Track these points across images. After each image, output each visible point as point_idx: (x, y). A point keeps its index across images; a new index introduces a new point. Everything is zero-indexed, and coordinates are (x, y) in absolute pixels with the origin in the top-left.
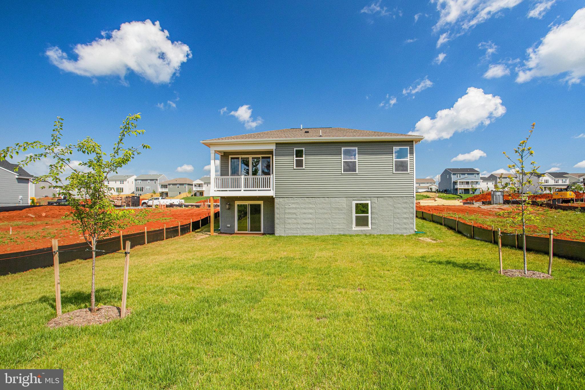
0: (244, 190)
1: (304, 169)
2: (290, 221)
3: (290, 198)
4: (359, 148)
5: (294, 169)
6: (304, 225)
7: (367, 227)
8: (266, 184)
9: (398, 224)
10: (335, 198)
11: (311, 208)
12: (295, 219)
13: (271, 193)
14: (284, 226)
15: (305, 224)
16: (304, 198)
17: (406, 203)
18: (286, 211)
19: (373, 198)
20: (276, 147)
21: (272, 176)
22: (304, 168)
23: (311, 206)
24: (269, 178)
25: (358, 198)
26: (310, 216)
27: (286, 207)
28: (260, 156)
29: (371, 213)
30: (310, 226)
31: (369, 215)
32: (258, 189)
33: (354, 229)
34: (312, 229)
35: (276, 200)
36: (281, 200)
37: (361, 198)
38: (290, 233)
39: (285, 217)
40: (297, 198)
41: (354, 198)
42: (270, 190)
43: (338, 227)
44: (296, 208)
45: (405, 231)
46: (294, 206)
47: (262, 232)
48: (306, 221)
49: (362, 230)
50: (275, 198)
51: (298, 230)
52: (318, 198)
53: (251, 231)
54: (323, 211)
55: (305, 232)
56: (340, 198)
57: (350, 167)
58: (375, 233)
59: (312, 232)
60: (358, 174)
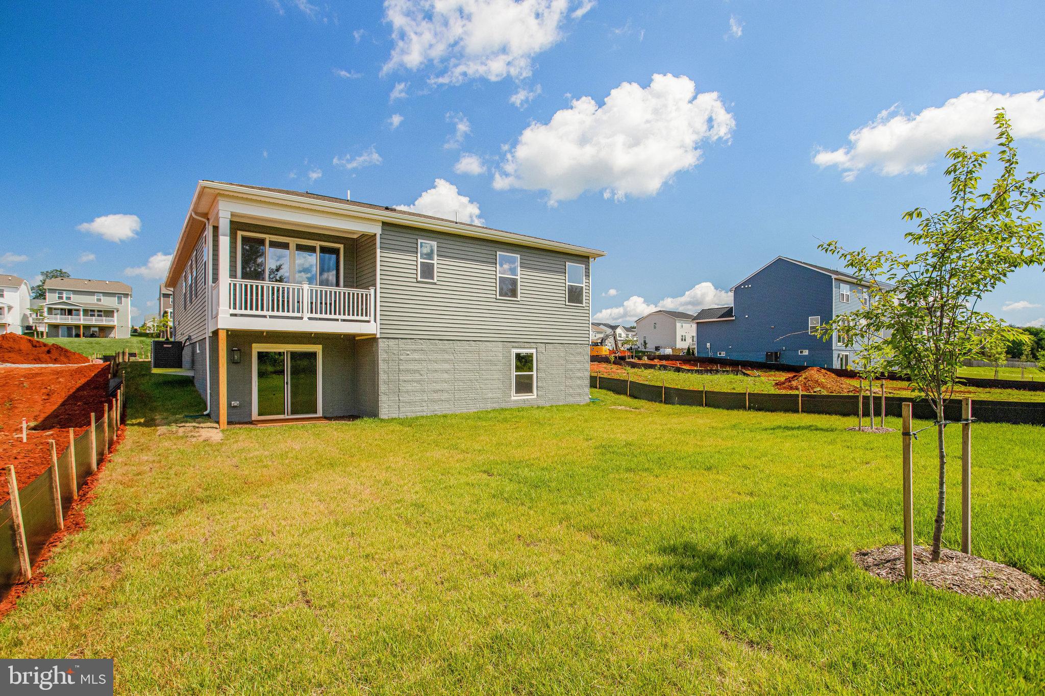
0: (310, 319)
1: (435, 284)
2: (409, 387)
3: (409, 341)
4: (523, 257)
5: (418, 282)
6: (434, 395)
7: (531, 394)
8: (360, 309)
9: (570, 387)
10: (486, 343)
11: (445, 361)
12: (418, 382)
13: (370, 328)
14: (397, 398)
15: (436, 391)
16: (434, 341)
17: (580, 353)
18: (401, 367)
19: (539, 344)
20: (383, 229)
21: (372, 291)
22: (435, 281)
23: (446, 356)
24: (366, 295)
25: (520, 344)
26: (446, 376)
27: (402, 357)
28: (317, 244)
29: (537, 369)
30: (445, 396)
31: (534, 373)
32: (342, 317)
33: (513, 398)
34: (448, 401)
35: (382, 344)
36: (392, 343)
37: (524, 344)
38: (408, 412)
39: (399, 379)
40: (421, 341)
41: (514, 343)
42: (368, 322)
43: (490, 395)
44: (419, 361)
45: (578, 399)
46: (416, 356)
47: (320, 413)
48: (438, 387)
49: (524, 400)
50: (381, 338)
51: (424, 404)
52: (458, 342)
53: (293, 413)
54: (466, 366)
55: (437, 408)
56: (493, 343)
57: (509, 289)
58: (541, 403)
59: (449, 407)
60: (521, 302)
